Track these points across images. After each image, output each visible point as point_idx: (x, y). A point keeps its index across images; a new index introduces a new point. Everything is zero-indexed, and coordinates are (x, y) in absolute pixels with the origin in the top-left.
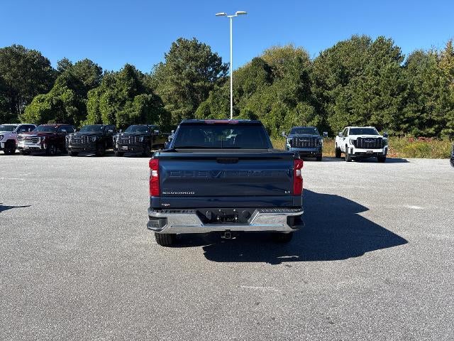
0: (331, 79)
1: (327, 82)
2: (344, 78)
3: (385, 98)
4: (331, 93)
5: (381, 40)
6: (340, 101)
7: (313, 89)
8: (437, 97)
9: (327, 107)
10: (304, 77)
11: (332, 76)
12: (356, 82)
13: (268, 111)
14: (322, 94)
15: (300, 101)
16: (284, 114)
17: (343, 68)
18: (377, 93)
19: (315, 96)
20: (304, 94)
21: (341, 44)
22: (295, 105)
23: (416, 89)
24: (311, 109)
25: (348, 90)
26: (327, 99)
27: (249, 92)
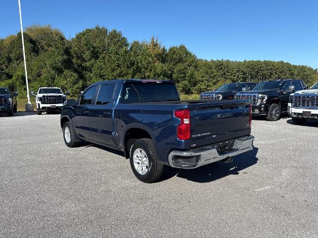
0: (87, 55)
1: (84, 56)
2: (95, 55)
3: (124, 69)
4: (88, 64)
5: (115, 31)
6: (95, 70)
7: (74, 61)
8: (151, 70)
9: (86, 74)
10: (67, 51)
11: (87, 53)
12: (104, 58)
13: (39, 76)
14: (81, 64)
15: (65, 69)
16: (53, 79)
17: (94, 47)
18: (119, 66)
19: (76, 66)
20: (68, 64)
21: (88, 31)
22: (62, 72)
23: (140, 65)
24: (76, 75)
25: (99, 63)
26: (85, 69)
27: (17, 60)
